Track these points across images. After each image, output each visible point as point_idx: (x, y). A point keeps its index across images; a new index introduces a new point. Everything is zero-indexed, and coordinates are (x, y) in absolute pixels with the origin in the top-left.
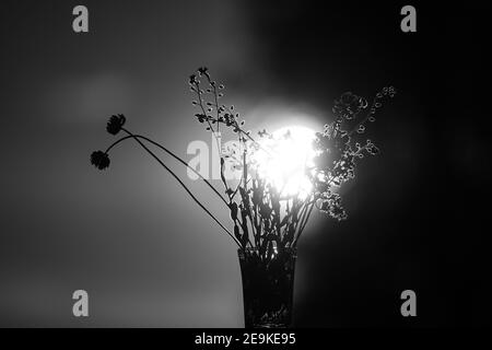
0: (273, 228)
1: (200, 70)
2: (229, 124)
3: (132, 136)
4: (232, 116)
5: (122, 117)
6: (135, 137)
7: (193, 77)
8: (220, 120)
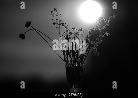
0: (76, 58)
1: (54, 9)
2: (63, 26)
3: (34, 29)
4: (64, 24)
5: (30, 22)
6: (35, 29)
7: (52, 11)
8: (60, 24)
